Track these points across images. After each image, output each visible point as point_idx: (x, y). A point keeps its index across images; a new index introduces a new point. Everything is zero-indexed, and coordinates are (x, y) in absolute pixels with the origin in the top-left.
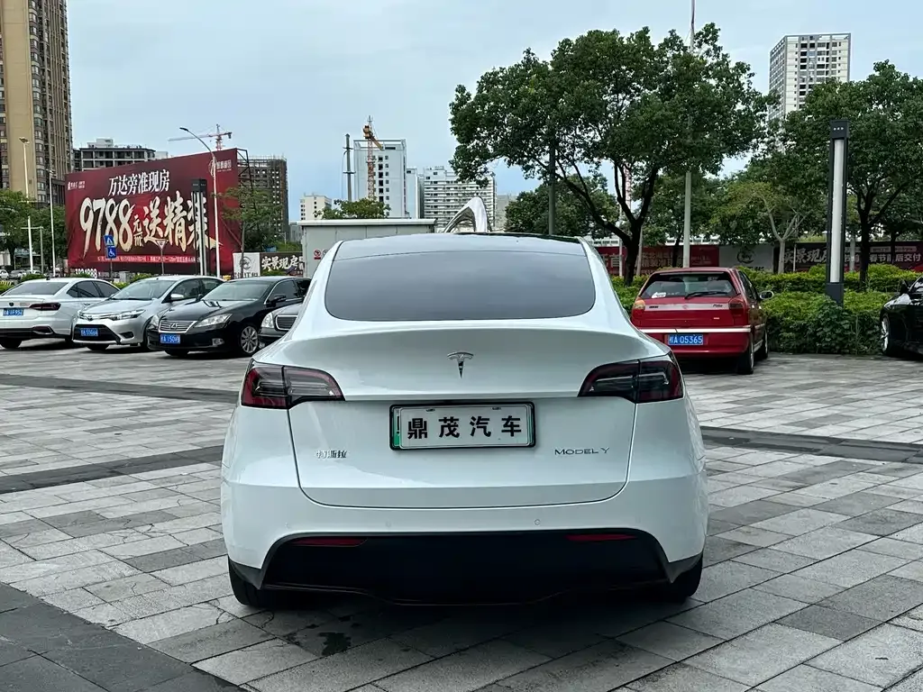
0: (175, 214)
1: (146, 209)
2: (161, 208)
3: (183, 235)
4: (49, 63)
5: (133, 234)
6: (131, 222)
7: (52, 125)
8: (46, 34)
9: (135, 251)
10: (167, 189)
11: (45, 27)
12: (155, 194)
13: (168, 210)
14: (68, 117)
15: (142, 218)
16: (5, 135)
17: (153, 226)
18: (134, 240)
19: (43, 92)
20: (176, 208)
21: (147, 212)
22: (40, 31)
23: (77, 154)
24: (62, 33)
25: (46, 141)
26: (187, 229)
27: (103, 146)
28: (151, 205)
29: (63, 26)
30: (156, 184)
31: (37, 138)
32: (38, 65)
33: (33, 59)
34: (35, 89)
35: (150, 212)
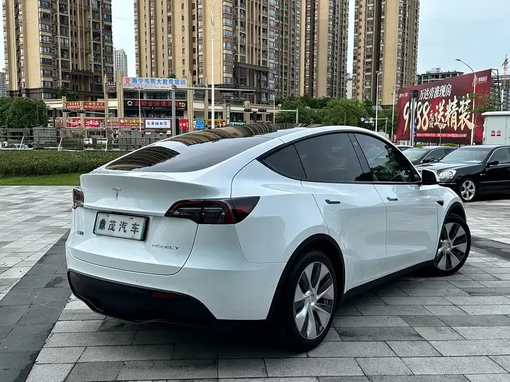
0: (452, 109)
1: (437, 107)
2: (445, 106)
3: (455, 121)
4: (408, 28)
5: (429, 121)
6: (428, 115)
7: (406, 63)
8: (407, 13)
9: (430, 130)
10: (449, 95)
11: (407, 9)
12: (443, 98)
13: (448, 107)
14: (415, 57)
15: (434, 113)
16: (382, 70)
17: (439, 117)
18: (429, 125)
19: (403, 44)
20: (453, 105)
21: (437, 108)
22: (405, 11)
23: (420, 77)
24: (416, 11)
25: (402, 71)
26: (458, 117)
27: (435, 72)
28: (440, 104)
29: (417, 7)
30: (443, 92)
31: (397, 70)
32: (402, 30)
33: (399, 27)
34: (399, 44)
35: (439, 108)
